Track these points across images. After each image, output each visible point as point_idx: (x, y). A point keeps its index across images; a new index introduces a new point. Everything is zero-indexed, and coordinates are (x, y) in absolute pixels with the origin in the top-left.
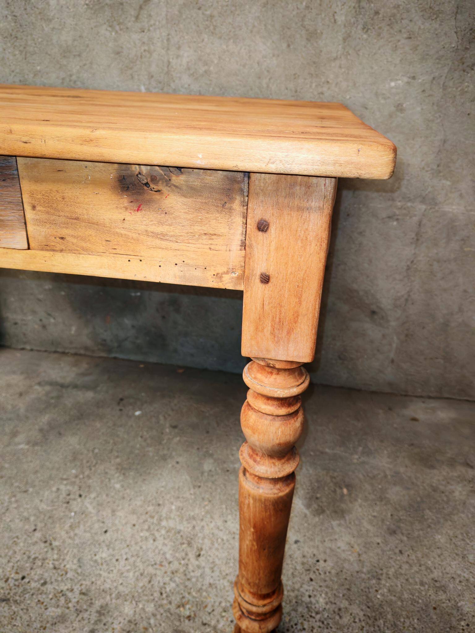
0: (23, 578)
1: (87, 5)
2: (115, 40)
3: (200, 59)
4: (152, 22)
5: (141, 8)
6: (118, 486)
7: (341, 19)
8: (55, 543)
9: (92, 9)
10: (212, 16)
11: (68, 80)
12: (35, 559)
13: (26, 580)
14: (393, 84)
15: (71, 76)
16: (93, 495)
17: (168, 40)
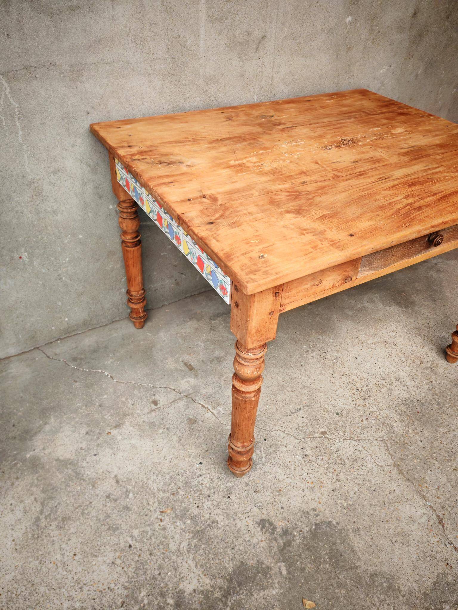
0: (358, 389)
1: (225, 44)
2: (242, 67)
3: (290, 72)
4: (265, 51)
5: (260, 42)
6: (331, 340)
7: (363, 37)
8: (347, 373)
9: (228, 47)
10: (300, 43)
11: (207, 100)
12: (350, 382)
13: (360, 389)
14: (381, 71)
15: (210, 97)
16: (329, 350)
17: (274, 62)
